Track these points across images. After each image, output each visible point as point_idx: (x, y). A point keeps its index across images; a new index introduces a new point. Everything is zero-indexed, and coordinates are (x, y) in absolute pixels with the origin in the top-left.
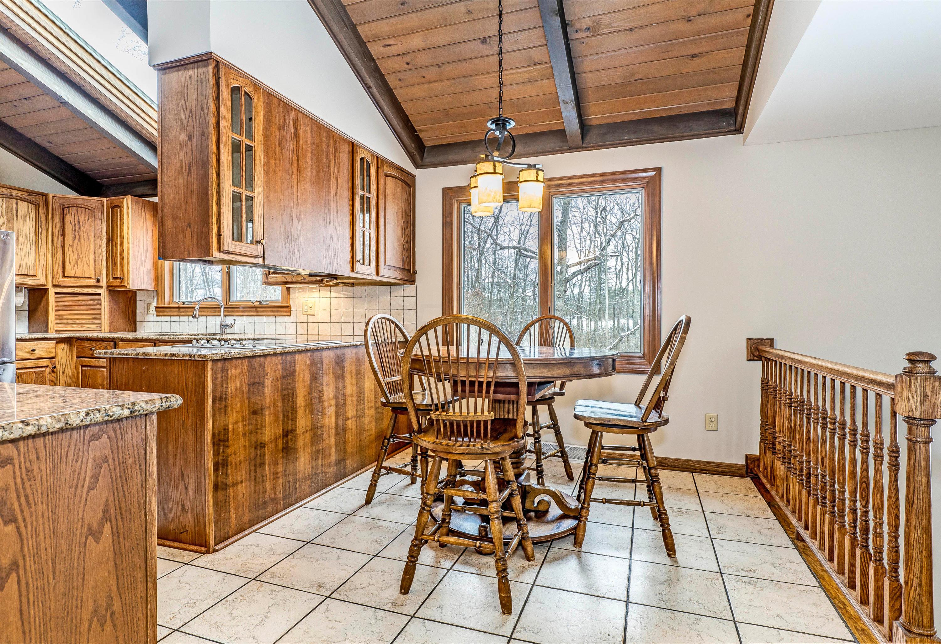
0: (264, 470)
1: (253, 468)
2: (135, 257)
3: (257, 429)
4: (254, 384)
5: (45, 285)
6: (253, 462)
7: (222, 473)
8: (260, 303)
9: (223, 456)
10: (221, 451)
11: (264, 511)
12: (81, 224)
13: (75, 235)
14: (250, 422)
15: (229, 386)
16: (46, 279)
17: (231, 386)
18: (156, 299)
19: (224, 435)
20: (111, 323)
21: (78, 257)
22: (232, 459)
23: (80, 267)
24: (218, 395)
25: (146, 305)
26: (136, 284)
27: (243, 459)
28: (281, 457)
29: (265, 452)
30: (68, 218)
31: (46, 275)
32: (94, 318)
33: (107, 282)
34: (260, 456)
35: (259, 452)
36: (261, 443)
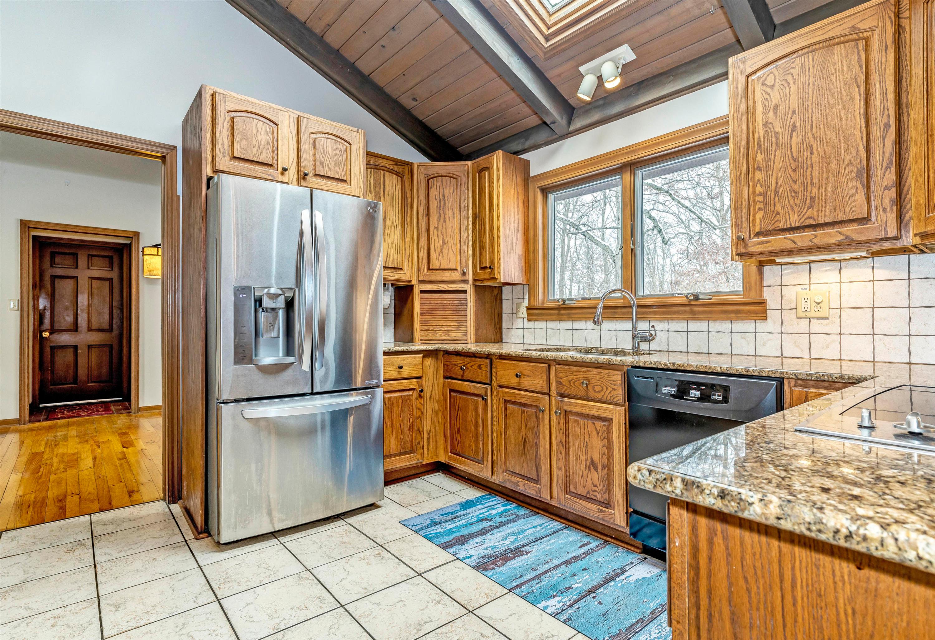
2: (506, 237)
5: (410, 281)
8: (696, 297)
12: (446, 198)
13: (440, 213)
16: (412, 273)
18: (527, 296)
20: (477, 330)
21: (444, 243)
23: (445, 256)
25: (515, 306)
26: (507, 275)
30: (433, 192)
31: (412, 268)
32: (459, 323)
33: (474, 274)
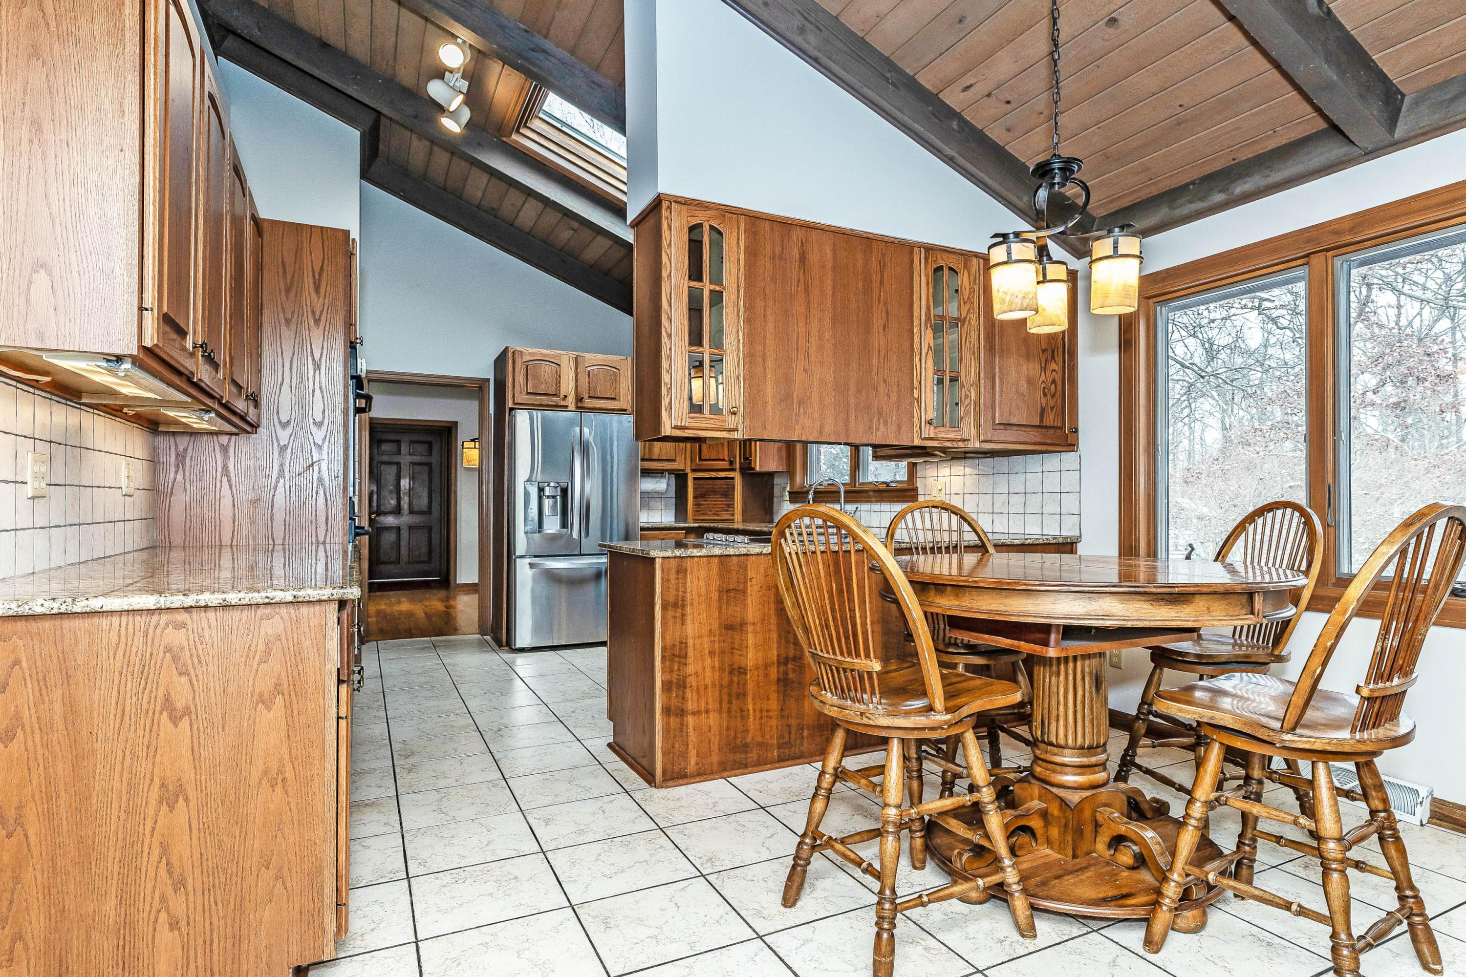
0: (745, 703)
1: (725, 698)
3: (732, 648)
4: (728, 591)
6: (725, 690)
7: (677, 696)
9: (679, 675)
10: (676, 668)
11: (743, 756)
14: (721, 638)
15: (689, 590)
16: (685, 463)
17: (692, 591)
18: (789, 482)
19: (681, 650)
20: (744, 512)
22: (692, 681)
24: (672, 599)
25: (781, 492)
27: (709, 684)
28: (774, 691)
29: (746, 680)
33: (739, 464)
34: (738, 684)
35: (735, 679)
36: (740, 668)
